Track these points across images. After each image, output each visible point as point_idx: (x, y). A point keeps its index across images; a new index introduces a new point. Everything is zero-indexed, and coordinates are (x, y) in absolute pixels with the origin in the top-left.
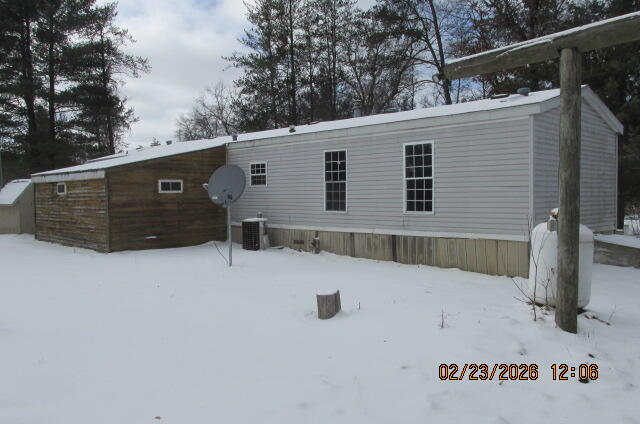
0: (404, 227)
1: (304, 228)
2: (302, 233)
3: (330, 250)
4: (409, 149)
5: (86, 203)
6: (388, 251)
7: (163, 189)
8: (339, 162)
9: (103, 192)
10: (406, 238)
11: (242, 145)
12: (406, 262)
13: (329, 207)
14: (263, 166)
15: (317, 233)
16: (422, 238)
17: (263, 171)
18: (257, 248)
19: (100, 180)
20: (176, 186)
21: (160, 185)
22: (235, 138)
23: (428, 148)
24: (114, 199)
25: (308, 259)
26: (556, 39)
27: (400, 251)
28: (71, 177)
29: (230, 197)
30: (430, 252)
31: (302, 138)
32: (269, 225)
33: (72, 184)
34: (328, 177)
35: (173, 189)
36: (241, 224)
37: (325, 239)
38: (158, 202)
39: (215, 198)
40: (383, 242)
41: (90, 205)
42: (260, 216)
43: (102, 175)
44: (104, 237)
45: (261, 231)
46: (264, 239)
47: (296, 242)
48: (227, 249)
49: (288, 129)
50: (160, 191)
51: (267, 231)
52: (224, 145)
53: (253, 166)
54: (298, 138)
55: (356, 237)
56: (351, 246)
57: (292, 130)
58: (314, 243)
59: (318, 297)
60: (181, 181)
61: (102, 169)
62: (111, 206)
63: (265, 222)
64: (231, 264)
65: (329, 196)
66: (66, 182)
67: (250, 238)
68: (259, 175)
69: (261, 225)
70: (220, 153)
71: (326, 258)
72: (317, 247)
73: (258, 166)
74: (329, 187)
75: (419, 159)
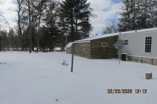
1: (139, 56)
2: (138, 58)
3: (145, 62)
5: (85, 48)
7: (103, 45)
8: (149, 40)
9: (90, 45)
11: (122, 35)
13: (146, 51)
14: (128, 40)
15: (142, 58)
17: (128, 42)
18: (125, 61)
19: (89, 43)
20: (106, 45)
21: (102, 44)
22: (120, 33)
24: (92, 47)
25: (139, 64)
28: (82, 42)
29: (120, 48)
31: (139, 33)
32: (129, 55)
33: (83, 43)
34: (146, 43)
35: (105, 45)
36: (121, 54)
37: (144, 60)
38: (101, 48)
39: (116, 48)
41: (87, 48)
42: (126, 53)
44: (89, 56)
45: (126, 56)
46: (127, 59)
47: (136, 60)
48: (119, 61)
49: (135, 31)
50: (102, 46)
51: (128, 57)
52: (117, 35)
53: (125, 40)
55: (154, 60)
56: (152, 62)
57: (136, 31)
58: (141, 60)
60: (107, 44)
61: (90, 40)
62: (91, 49)
63: (127, 54)
64: (119, 64)
65: (146, 48)
66: (82, 43)
67: (124, 58)
68: (126, 42)
69: (127, 55)
70: (116, 37)
71: (144, 64)
72: (142, 61)
73: (126, 40)
74: (146, 46)
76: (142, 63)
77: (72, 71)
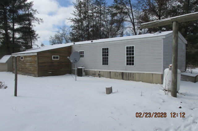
0: (126, 70)
1: (96, 70)
2: (95, 72)
3: (103, 76)
4: (127, 48)
5: (30, 62)
6: (121, 77)
7: (53, 58)
8: (106, 51)
9: (36, 59)
10: (126, 73)
11: (76, 46)
12: (126, 80)
13: (103, 64)
14: (83, 52)
15: (100, 71)
16: (131, 73)
17: (83, 53)
18: (82, 76)
19: (35, 55)
20: (57, 58)
21: (53, 57)
22: (74, 44)
23: (133, 47)
24: (39, 61)
25: (97, 79)
26: (172, 19)
27: (125, 77)
28: (25, 55)
29: (76, 61)
30: (133, 77)
31: (96, 44)
32: (85, 69)
33: (25, 57)
34: (103, 55)
35: (56, 58)
36: (77, 69)
37: (102, 73)
38: (52, 62)
39: (72, 61)
40: (119, 74)
41: (32, 63)
42: (82, 67)
43: (36, 54)
44: (36, 73)
45: (83, 71)
46: (84, 73)
47: (93, 74)
49: (91, 41)
50: (53, 59)
51: (84, 71)
52: (71, 46)
53: (80, 52)
54: (94, 44)
55: (111, 73)
56: (110, 75)
58: (99, 75)
59: (106, 88)
60: (59, 56)
61: (36, 52)
62: (39, 63)
63: (84, 69)
64: (76, 80)
65: (103, 61)
66: (24, 56)
67: (80, 73)
68: (81, 54)
69: (83, 69)
70: (70, 48)
71: (102, 79)
72: (100, 76)
73: (82, 52)
74: (103, 58)
75: (130, 51)
76: (100, 77)
77: (16, 95)
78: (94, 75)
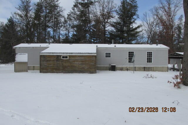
0: (147, 65)
2: (122, 67)
3: (130, 70)
4: (148, 53)
5: (82, 61)
6: (143, 70)
8: (132, 54)
10: (147, 67)
11: (103, 48)
12: (147, 71)
13: (129, 62)
14: (110, 53)
16: (150, 67)
17: (110, 54)
22: (97, 46)
23: (151, 53)
27: (146, 69)
30: (151, 69)
34: (129, 56)
40: (142, 68)
47: (120, 69)
53: (106, 53)
56: (135, 69)
68: (108, 55)
69: (116, 66)
73: (108, 53)
74: (129, 58)
75: (150, 54)
76: (128, 71)
78: (122, 69)
